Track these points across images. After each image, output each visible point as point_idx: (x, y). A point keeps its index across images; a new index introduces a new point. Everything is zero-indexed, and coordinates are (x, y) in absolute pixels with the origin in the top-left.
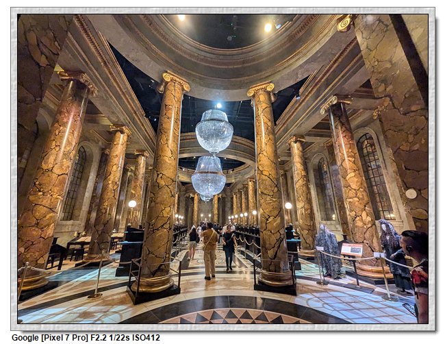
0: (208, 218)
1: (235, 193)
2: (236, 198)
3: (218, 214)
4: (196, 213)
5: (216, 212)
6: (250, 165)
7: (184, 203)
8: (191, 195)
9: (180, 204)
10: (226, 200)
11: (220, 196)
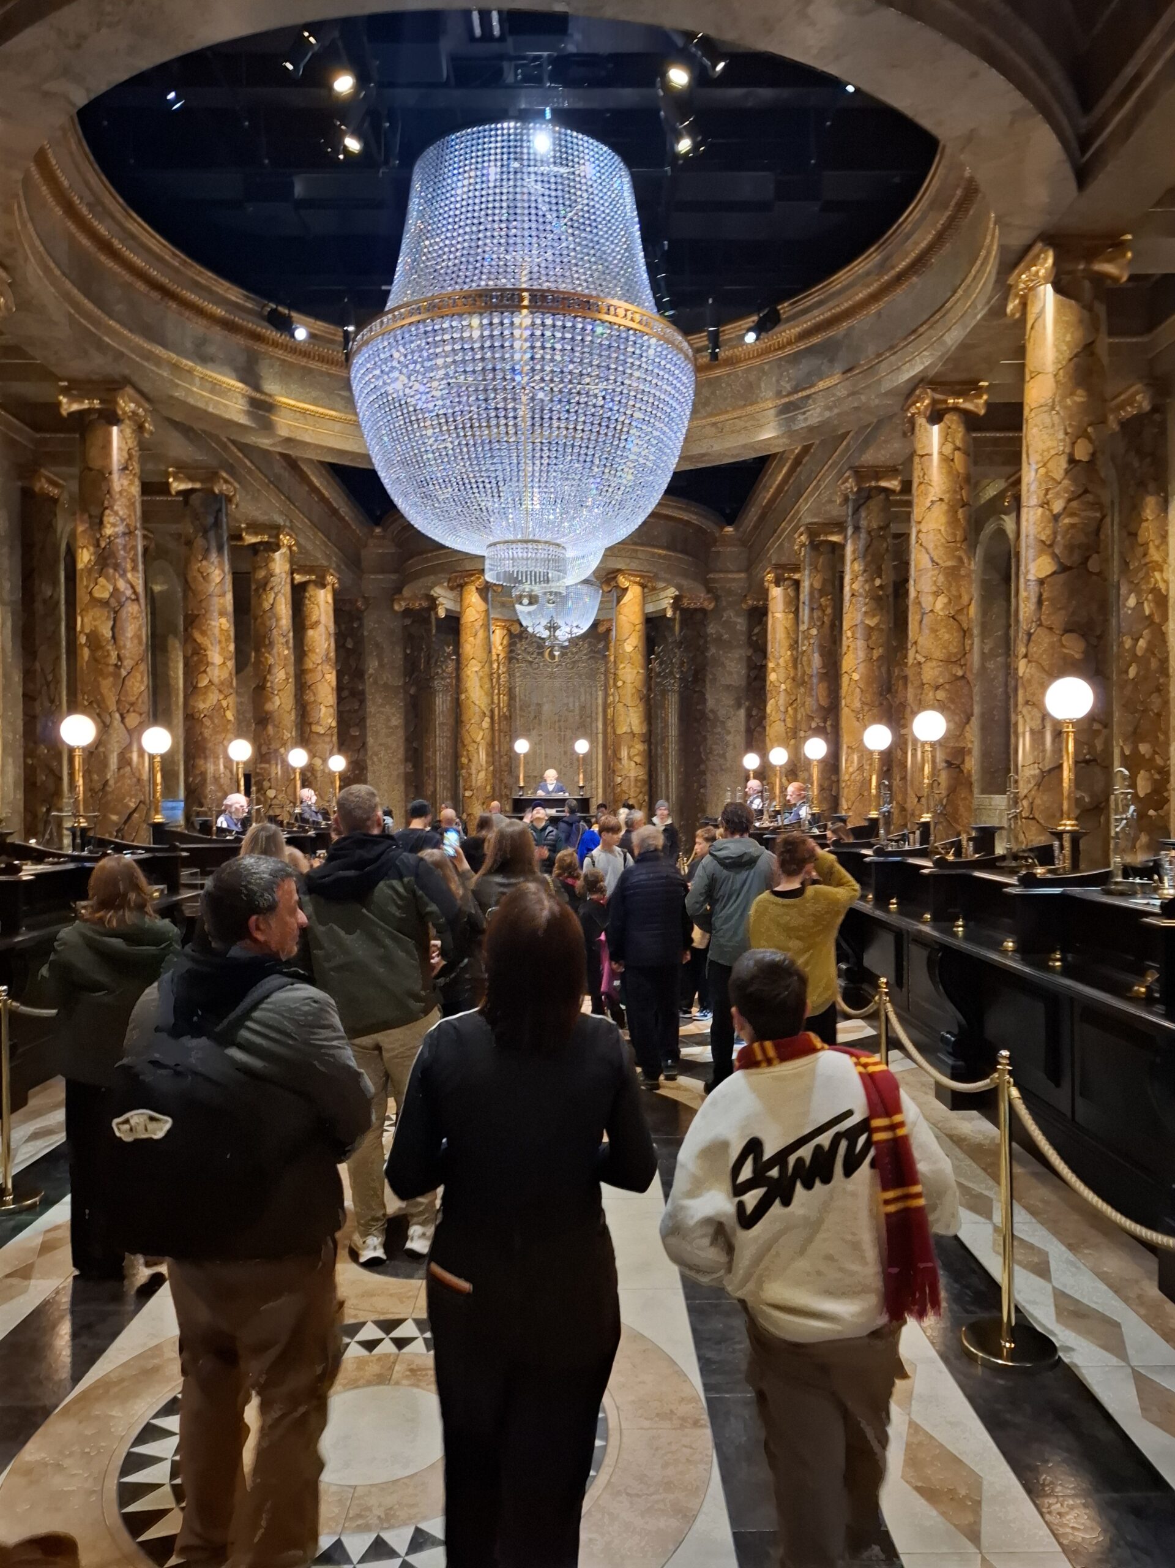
0: (570, 764)
1: (786, 572)
2: (794, 605)
3: (651, 739)
4: (478, 732)
5: (631, 720)
6: (963, 205)
7: (396, 656)
8: (445, 602)
9: (372, 666)
10: (712, 629)
11: (665, 602)
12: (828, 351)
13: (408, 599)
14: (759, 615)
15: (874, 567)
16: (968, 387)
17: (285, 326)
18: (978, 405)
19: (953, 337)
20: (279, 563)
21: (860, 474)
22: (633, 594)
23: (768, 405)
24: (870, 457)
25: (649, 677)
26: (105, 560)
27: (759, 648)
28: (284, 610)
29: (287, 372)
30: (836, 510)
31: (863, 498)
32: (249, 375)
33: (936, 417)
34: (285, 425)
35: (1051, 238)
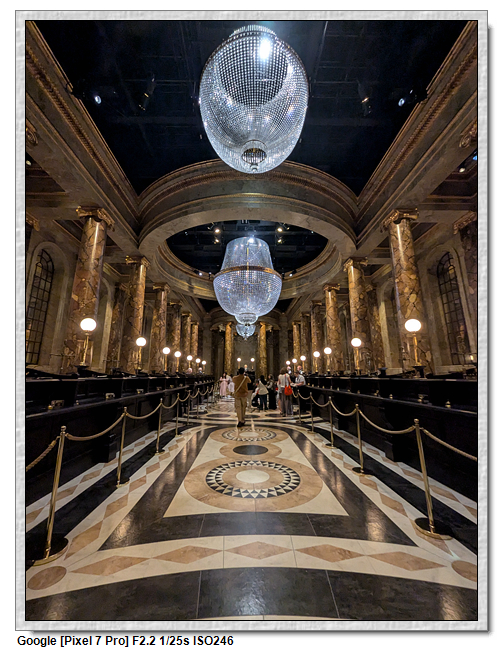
1: (297, 322)
4: (229, 357)
5: (263, 354)
6: (333, 252)
7: (210, 340)
8: (221, 328)
9: (204, 342)
10: (280, 334)
11: (270, 329)
12: (307, 278)
13: (214, 327)
14: (291, 331)
15: (317, 321)
16: (336, 285)
17: (198, 273)
18: (338, 289)
19: (333, 276)
20: (189, 319)
21: (313, 301)
22: (263, 326)
23: (294, 288)
24: (315, 298)
25: (267, 345)
26: (159, 318)
27: (291, 339)
28: (189, 329)
29: (196, 282)
30: (308, 309)
31: (314, 307)
32: (189, 282)
33: (330, 291)
34: (195, 292)
35: (351, 258)
